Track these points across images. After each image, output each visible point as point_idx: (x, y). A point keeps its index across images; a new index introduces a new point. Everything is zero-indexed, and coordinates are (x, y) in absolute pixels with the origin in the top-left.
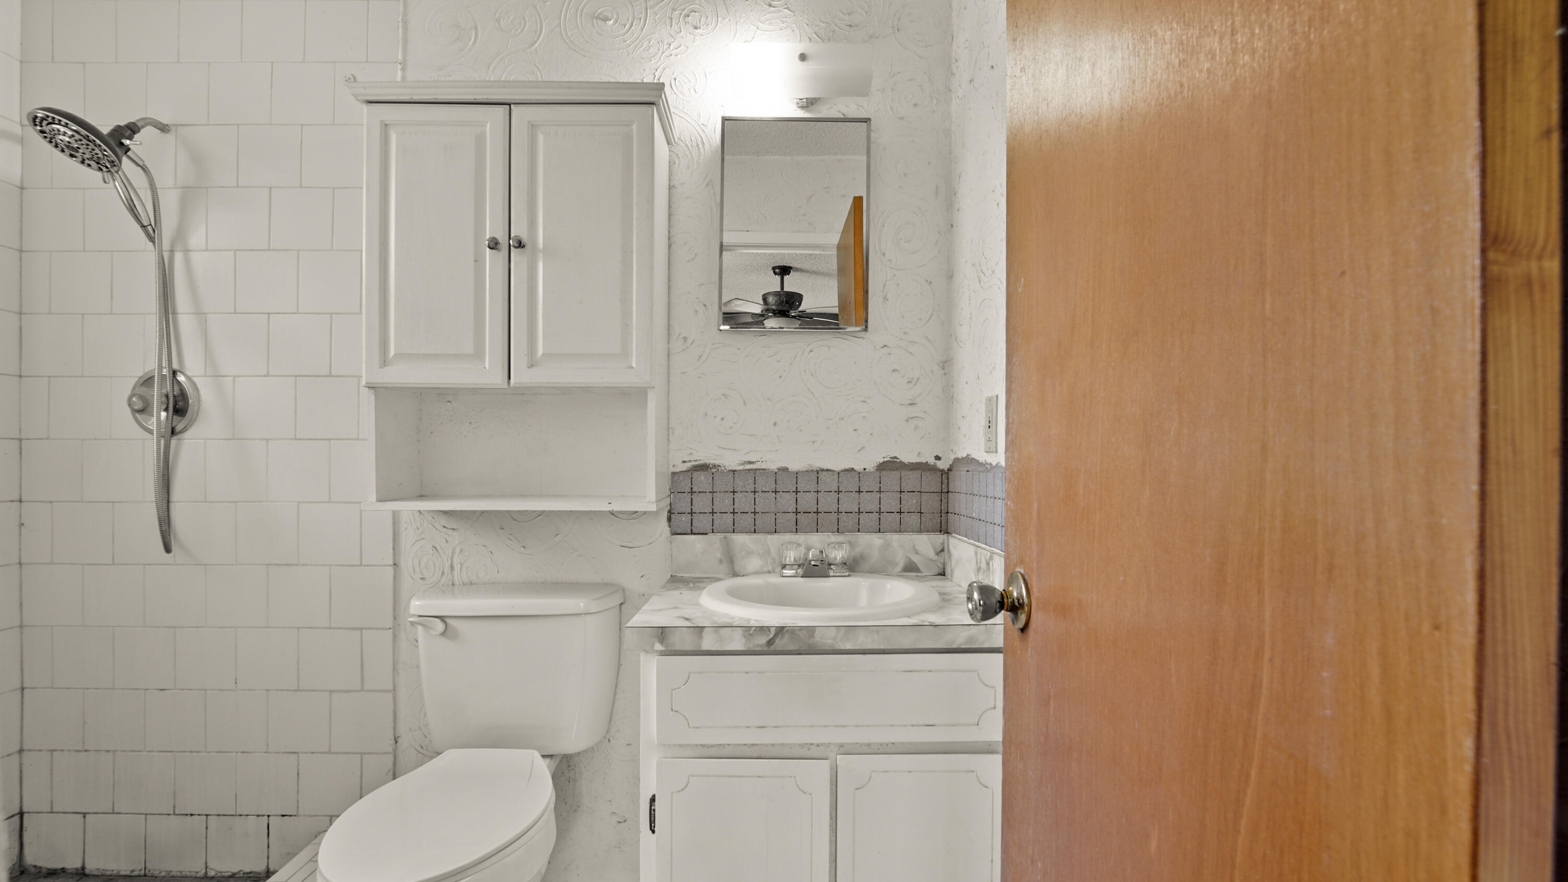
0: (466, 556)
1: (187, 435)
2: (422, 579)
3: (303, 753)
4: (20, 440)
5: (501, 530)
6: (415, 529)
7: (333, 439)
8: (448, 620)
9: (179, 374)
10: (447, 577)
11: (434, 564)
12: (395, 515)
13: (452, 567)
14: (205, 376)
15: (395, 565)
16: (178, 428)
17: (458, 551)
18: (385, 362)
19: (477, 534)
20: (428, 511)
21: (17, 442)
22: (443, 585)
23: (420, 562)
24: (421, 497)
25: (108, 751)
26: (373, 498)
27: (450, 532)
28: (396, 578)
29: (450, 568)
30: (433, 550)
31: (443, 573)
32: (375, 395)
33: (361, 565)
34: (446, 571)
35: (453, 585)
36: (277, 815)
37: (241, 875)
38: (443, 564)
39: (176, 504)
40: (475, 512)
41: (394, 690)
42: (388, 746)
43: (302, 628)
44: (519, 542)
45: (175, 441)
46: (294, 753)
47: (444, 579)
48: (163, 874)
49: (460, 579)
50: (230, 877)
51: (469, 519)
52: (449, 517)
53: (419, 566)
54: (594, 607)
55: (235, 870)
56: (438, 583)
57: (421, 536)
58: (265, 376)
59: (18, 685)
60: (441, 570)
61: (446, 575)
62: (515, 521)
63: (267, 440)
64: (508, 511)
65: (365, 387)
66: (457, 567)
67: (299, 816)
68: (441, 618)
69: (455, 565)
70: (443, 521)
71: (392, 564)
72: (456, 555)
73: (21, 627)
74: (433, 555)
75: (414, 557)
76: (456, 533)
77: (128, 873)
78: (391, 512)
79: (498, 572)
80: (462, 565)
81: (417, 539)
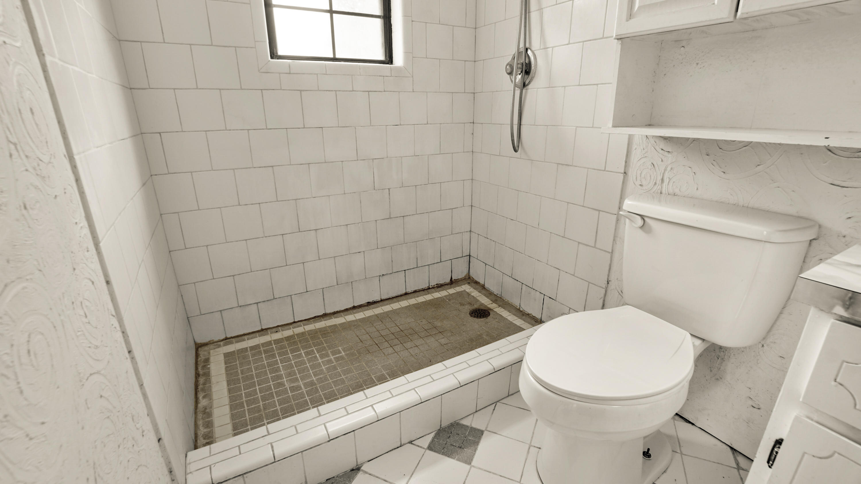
0: (674, 174)
1: (530, 86)
2: (641, 185)
3: (562, 271)
4: (474, 93)
5: (707, 156)
6: (642, 150)
7: (600, 84)
8: (646, 219)
9: (529, 49)
10: (657, 187)
11: (650, 176)
12: (630, 138)
13: (662, 180)
14: (540, 49)
15: (625, 173)
16: (527, 83)
17: (669, 169)
18: (630, 16)
19: (686, 157)
20: (653, 136)
21: (473, 94)
22: (653, 192)
23: (641, 174)
24: (650, 125)
25: (494, 241)
26: (610, 125)
27: (666, 154)
28: (624, 182)
29: (660, 181)
30: (651, 166)
31: (655, 184)
32: (621, 45)
33: (605, 170)
34: (658, 182)
35: (661, 193)
36: (548, 296)
37: (531, 316)
38: (656, 177)
39: (523, 126)
40: (688, 139)
41: (612, 253)
42: (604, 284)
43: (570, 203)
44: (721, 168)
45: (525, 90)
46: (558, 269)
47: (656, 187)
48: (506, 301)
49: (666, 190)
50: (527, 314)
51: (682, 145)
52: (667, 142)
53: (640, 176)
54: (778, 237)
55: (530, 313)
56: (651, 189)
57: (645, 155)
58: (567, 44)
59: (470, 204)
60: (655, 182)
61: (657, 185)
62: (721, 150)
63: (565, 87)
64: (716, 141)
65: (615, 39)
66: (666, 181)
67: (556, 301)
68: (642, 217)
69: (665, 178)
70: (662, 144)
71: (623, 172)
72: (667, 172)
73: (472, 179)
74: (650, 170)
75: (638, 169)
76: (670, 155)
77: (496, 294)
78: (628, 135)
79: (697, 189)
80: (670, 179)
81: (642, 157)
